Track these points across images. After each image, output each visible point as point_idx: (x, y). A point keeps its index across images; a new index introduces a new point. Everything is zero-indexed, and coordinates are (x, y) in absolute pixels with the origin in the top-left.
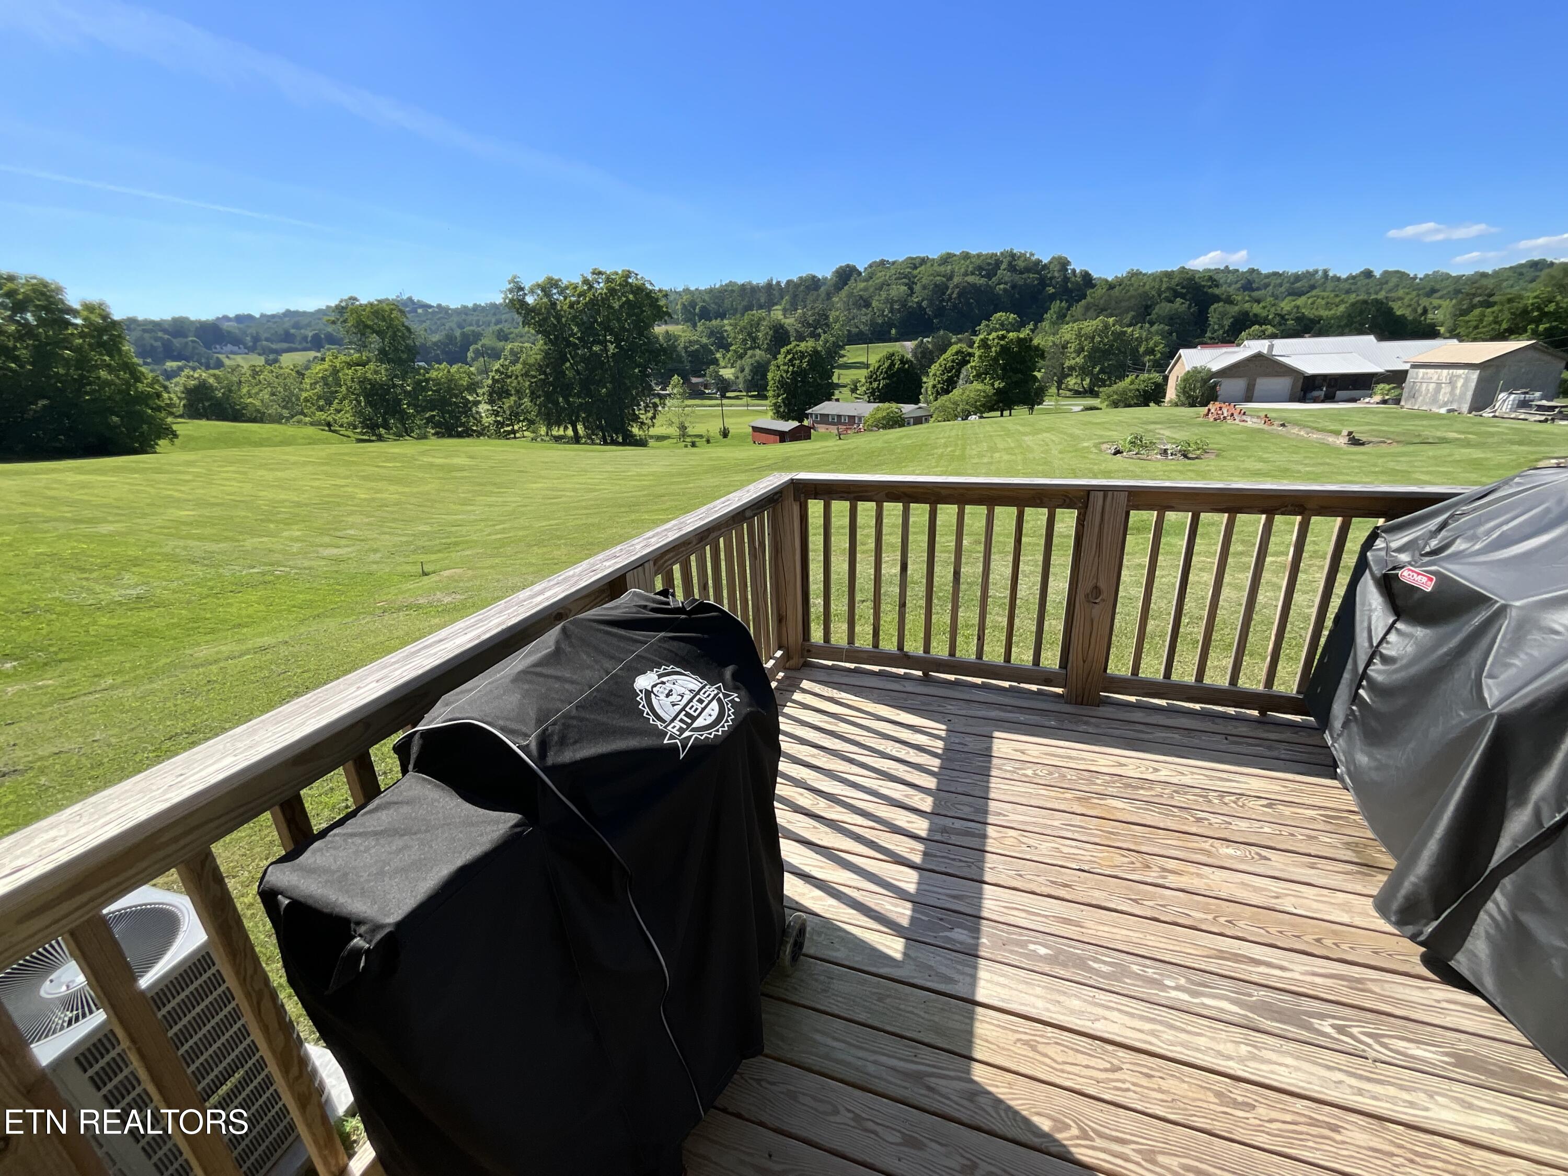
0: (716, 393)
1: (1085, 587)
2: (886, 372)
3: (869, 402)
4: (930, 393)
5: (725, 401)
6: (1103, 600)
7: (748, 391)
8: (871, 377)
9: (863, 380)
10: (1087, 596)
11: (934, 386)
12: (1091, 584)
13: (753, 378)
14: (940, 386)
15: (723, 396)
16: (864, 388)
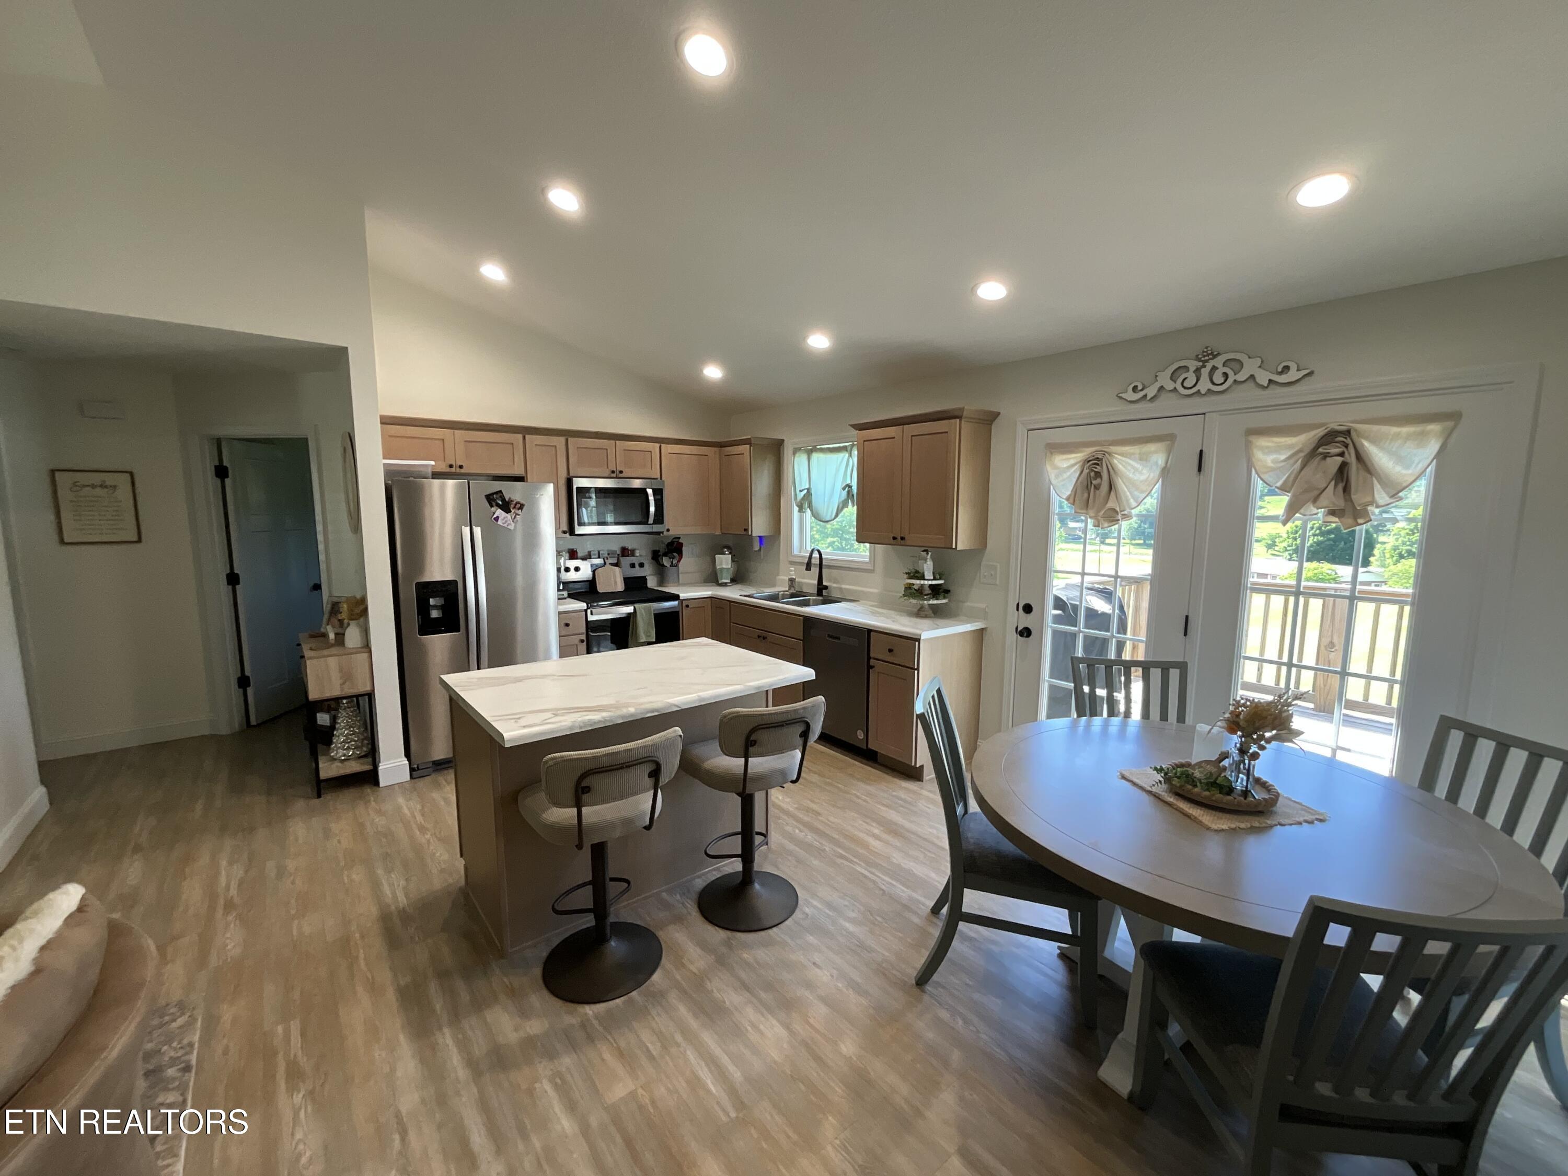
0: (1095, 539)
1: (1326, 641)
2: (1320, 528)
3: (1290, 560)
4: (1388, 555)
5: (1103, 547)
6: (1336, 650)
7: (1132, 539)
8: (1296, 532)
9: (1285, 536)
10: (1326, 647)
11: (1395, 548)
12: (1329, 640)
13: (1140, 526)
14: (1405, 548)
15: (1103, 542)
16: (1285, 544)
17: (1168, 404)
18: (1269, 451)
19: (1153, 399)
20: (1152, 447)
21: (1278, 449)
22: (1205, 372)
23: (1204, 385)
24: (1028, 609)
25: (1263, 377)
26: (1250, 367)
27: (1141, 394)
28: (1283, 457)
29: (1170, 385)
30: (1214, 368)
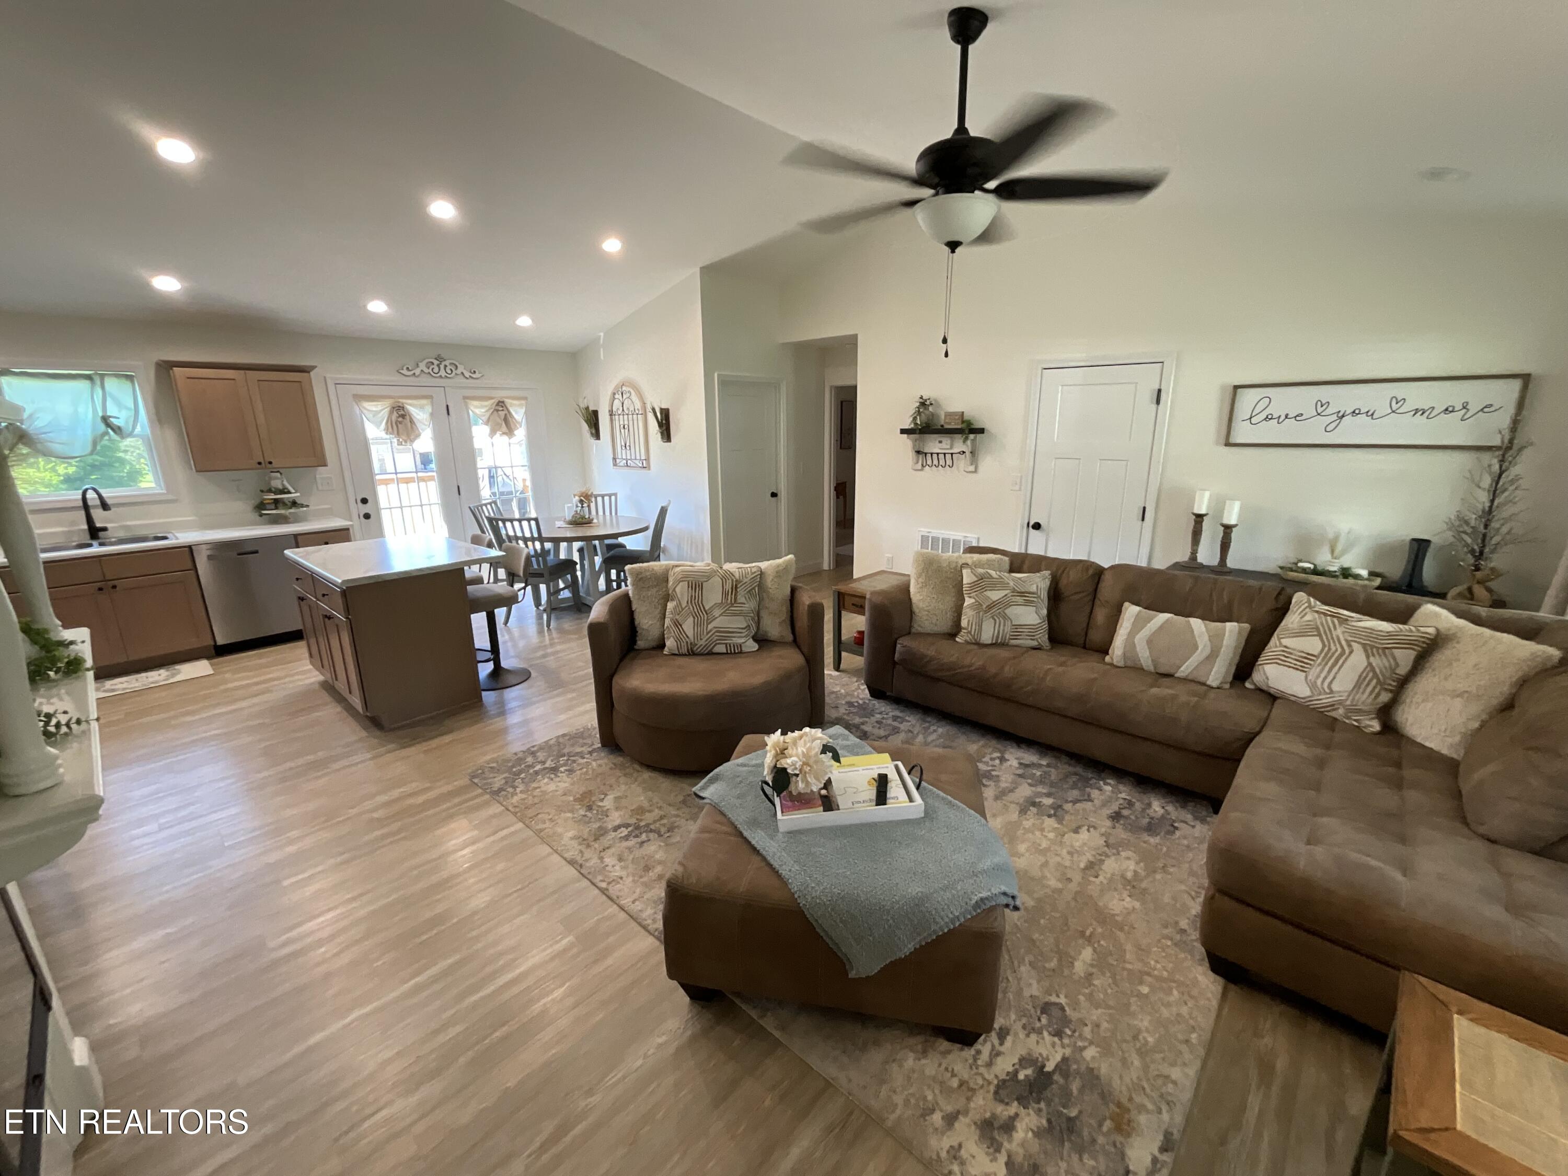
17: (425, 380)
18: (476, 407)
19: (418, 376)
20: (424, 402)
21: (482, 407)
22: (442, 367)
23: (443, 373)
24: (364, 501)
25: (467, 374)
26: (461, 369)
27: (412, 372)
28: (483, 410)
29: (426, 370)
30: (446, 366)
